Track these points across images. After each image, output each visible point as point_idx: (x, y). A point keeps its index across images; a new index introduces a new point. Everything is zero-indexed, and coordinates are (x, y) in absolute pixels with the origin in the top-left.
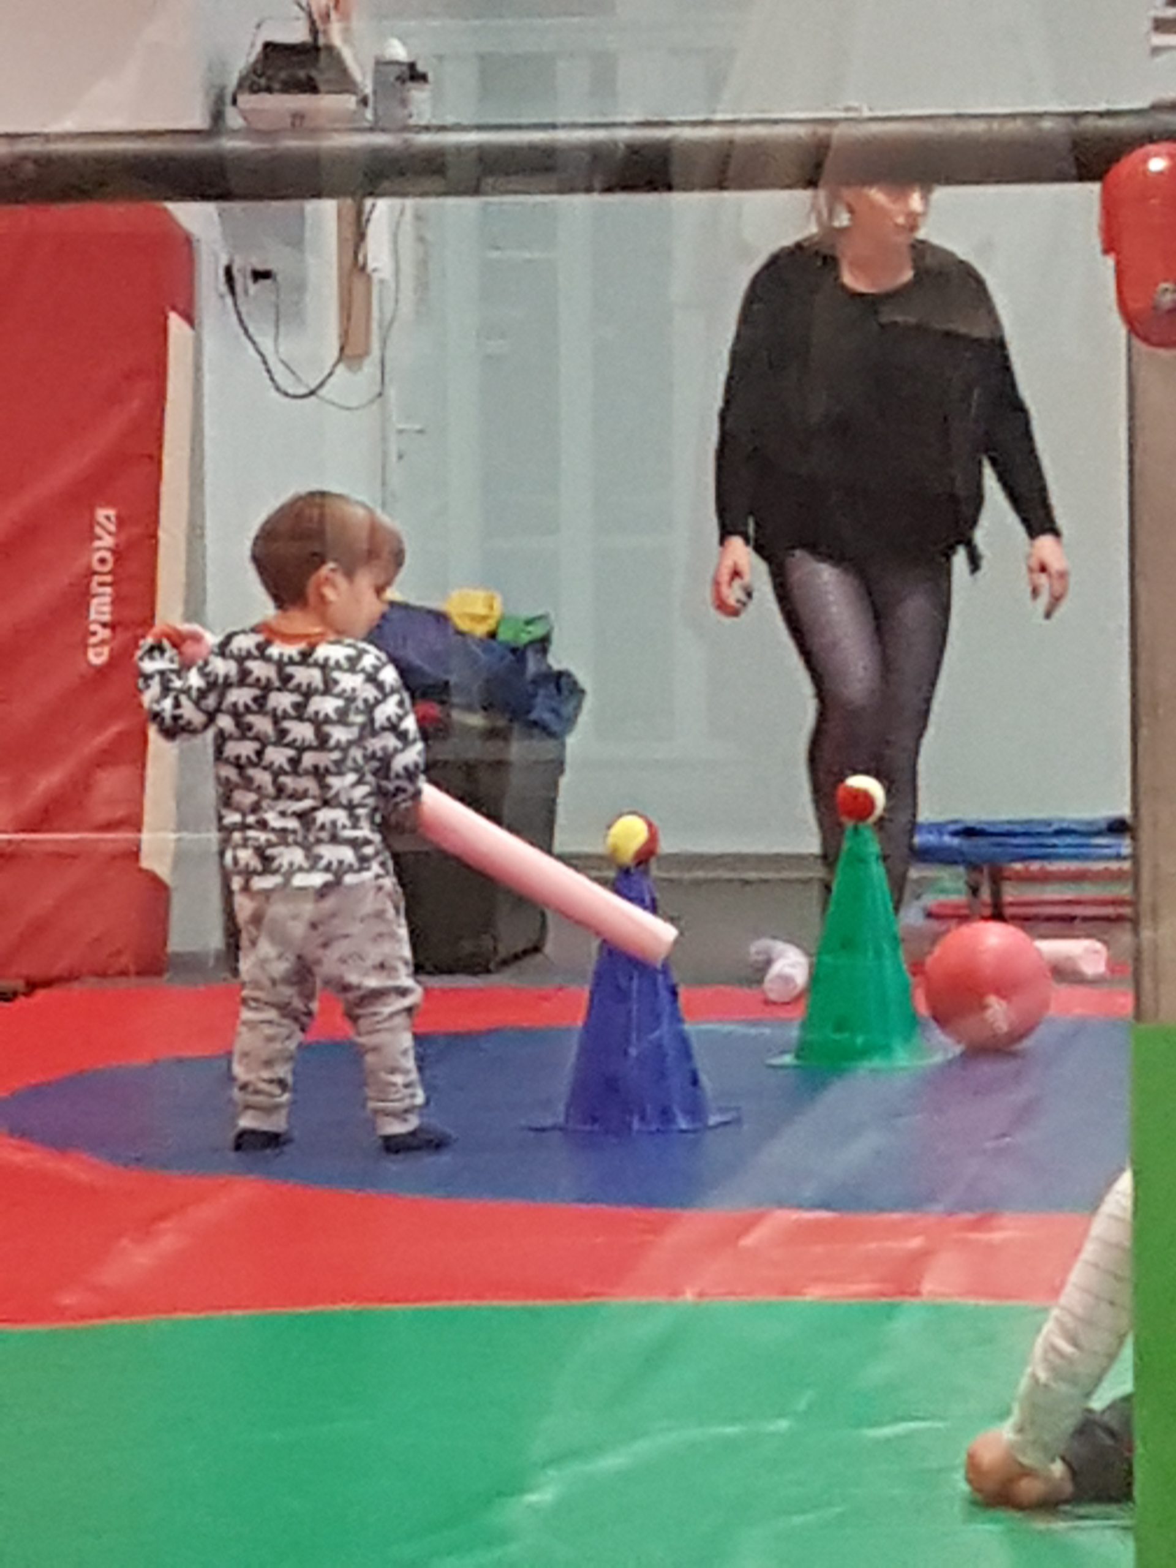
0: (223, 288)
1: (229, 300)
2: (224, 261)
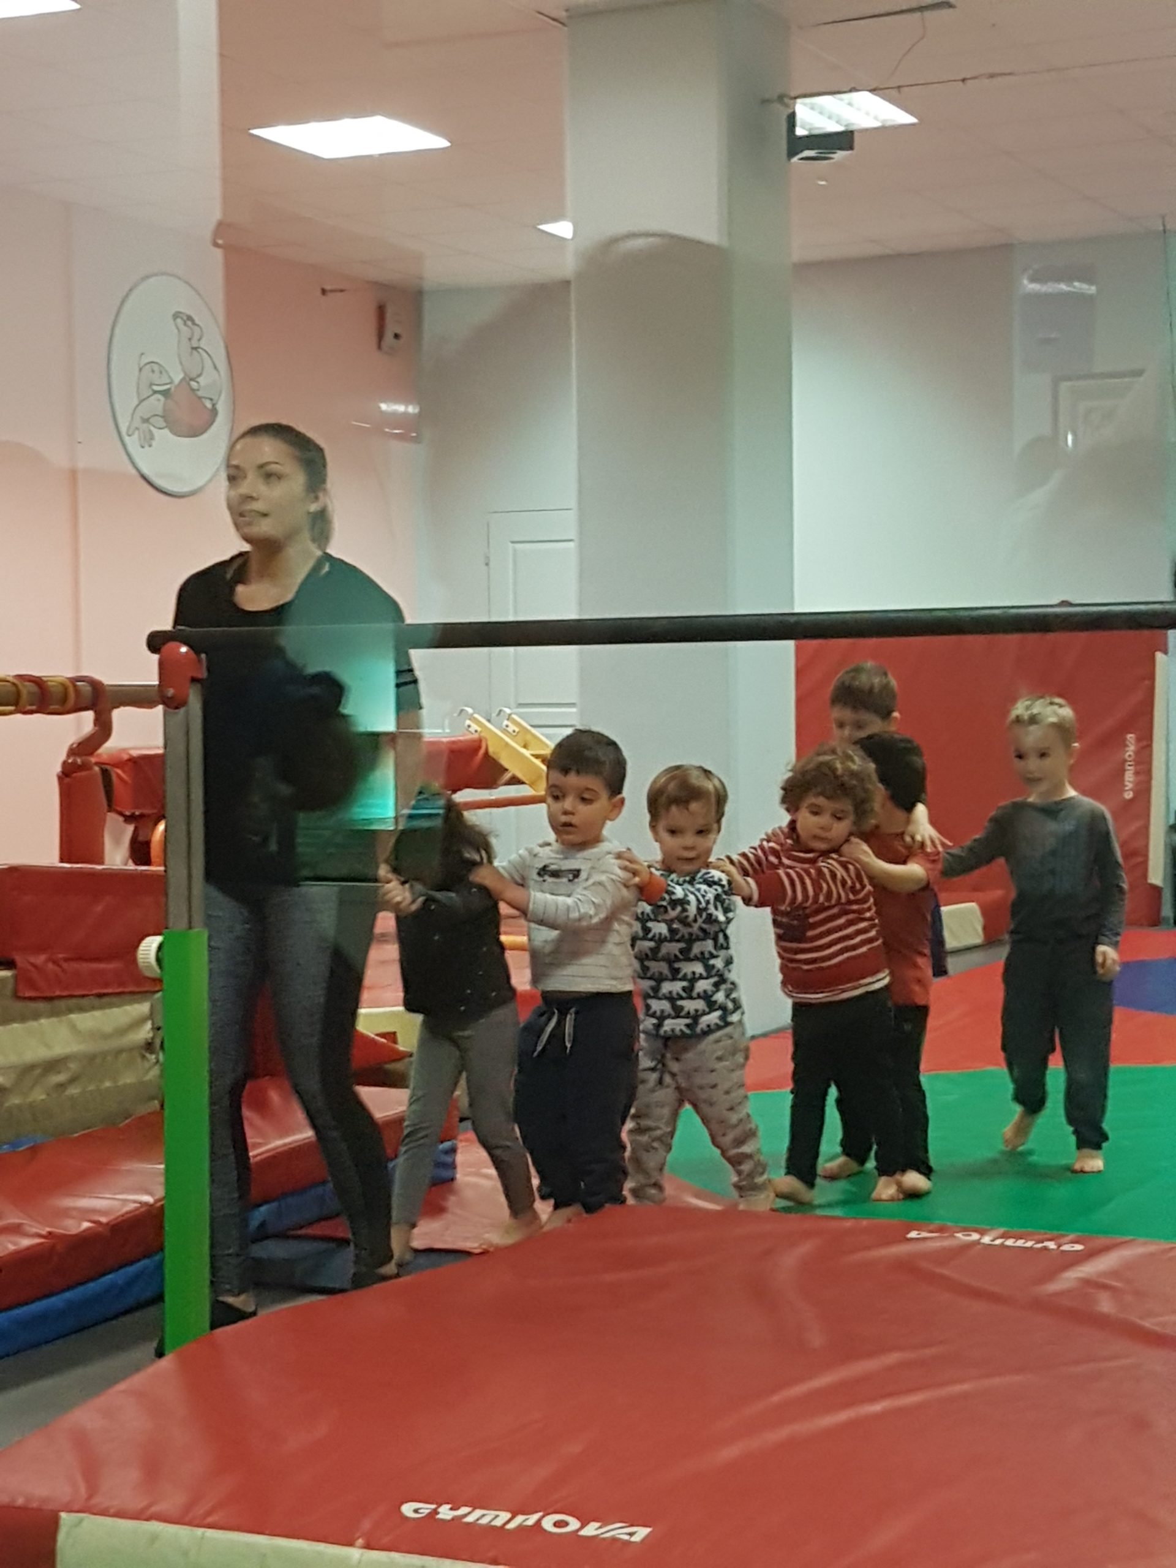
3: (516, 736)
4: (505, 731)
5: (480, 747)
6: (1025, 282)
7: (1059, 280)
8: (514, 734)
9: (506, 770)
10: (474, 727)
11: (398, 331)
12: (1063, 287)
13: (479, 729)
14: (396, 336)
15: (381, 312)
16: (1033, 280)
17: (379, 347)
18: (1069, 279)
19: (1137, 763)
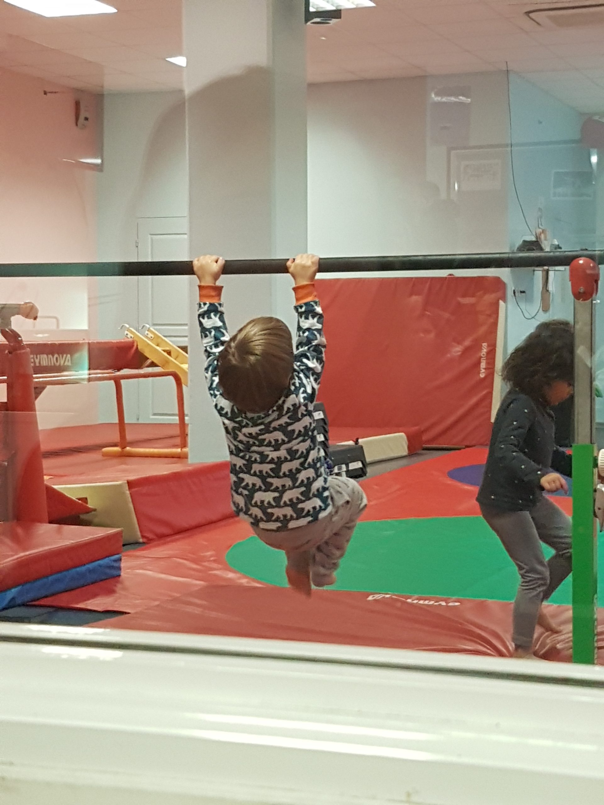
0: (513, 294)
1: (514, 298)
2: (513, 288)
3: (152, 340)
4: (147, 337)
5: (133, 346)
6: (433, 96)
7: (450, 95)
8: (152, 339)
9: (148, 359)
10: (130, 335)
11: (88, 116)
12: (453, 99)
13: (132, 336)
14: (86, 119)
15: (77, 104)
16: (437, 94)
17: (77, 125)
18: (456, 95)
19: (487, 359)
